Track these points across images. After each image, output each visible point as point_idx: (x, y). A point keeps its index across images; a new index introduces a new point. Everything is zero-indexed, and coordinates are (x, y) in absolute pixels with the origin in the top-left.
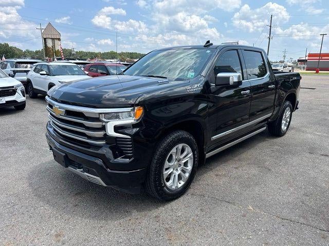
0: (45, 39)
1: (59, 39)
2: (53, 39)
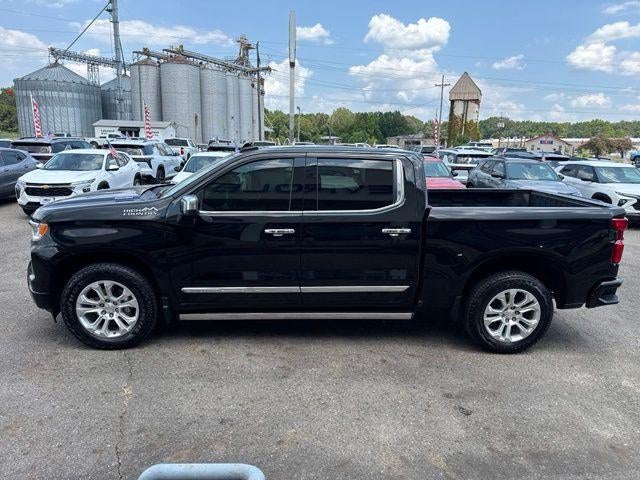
0: (453, 102)
1: (477, 101)
2: (466, 102)
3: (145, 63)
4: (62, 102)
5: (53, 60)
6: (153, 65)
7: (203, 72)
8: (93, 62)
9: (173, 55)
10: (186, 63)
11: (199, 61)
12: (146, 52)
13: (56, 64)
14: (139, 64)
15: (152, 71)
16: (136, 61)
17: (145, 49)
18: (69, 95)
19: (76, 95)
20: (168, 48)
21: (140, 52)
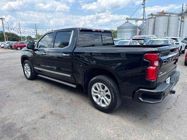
3: (151, 18)
4: (127, 32)
5: (127, 21)
6: (153, 18)
7: (170, 18)
8: (137, 20)
9: (160, 14)
10: (164, 16)
11: (169, 14)
12: (152, 15)
13: (127, 22)
14: (149, 18)
15: (153, 20)
16: (148, 18)
17: (151, 14)
18: (129, 30)
19: (131, 29)
20: (159, 12)
21: (150, 15)
